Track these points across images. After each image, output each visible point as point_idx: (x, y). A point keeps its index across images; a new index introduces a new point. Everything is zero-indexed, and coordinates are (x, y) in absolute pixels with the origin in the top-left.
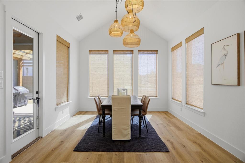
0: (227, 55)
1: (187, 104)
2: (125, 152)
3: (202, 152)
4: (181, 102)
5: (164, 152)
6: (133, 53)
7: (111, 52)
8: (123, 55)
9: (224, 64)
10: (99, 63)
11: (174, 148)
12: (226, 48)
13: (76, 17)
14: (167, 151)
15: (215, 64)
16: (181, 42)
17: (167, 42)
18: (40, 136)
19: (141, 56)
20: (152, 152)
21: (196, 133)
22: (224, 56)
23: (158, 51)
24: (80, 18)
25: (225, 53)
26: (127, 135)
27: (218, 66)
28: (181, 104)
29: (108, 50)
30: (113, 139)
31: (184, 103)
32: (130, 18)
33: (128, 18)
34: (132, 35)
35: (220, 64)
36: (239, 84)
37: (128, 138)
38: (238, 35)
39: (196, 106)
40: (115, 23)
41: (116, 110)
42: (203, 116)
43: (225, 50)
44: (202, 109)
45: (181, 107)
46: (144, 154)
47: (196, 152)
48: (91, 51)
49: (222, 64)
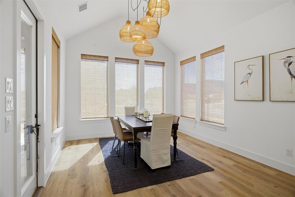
0: (252, 73)
1: (201, 120)
2: (175, 179)
3: (237, 164)
4: (195, 119)
5: (210, 171)
6: (139, 64)
7: (112, 59)
8: (126, 65)
9: (248, 82)
10: (95, 73)
11: (215, 166)
12: (251, 67)
13: (79, 6)
14: (212, 169)
15: (238, 82)
16: (195, 57)
17: (174, 54)
18: (38, 186)
19: (148, 67)
20: (200, 173)
21: (218, 148)
22: (249, 74)
23: (165, 63)
24: (83, 7)
25: (250, 72)
26: (167, 160)
27: (242, 83)
28: (195, 121)
29: (108, 57)
30: (152, 169)
31: (198, 120)
32: (148, 21)
33: (146, 21)
34: (144, 42)
35: (244, 82)
36: (263, 100)
37: (169, 164)
38: (263, 57)
39: (214, 121)
40: (127, 25)
41: (157, 132)
42: (224, 130)
43: (249, 69)
44: (223, 124)
45: (194, 124)
46: (195, 178)
47: (233, 165)
48: (84, 56)
49: (246, 81)
